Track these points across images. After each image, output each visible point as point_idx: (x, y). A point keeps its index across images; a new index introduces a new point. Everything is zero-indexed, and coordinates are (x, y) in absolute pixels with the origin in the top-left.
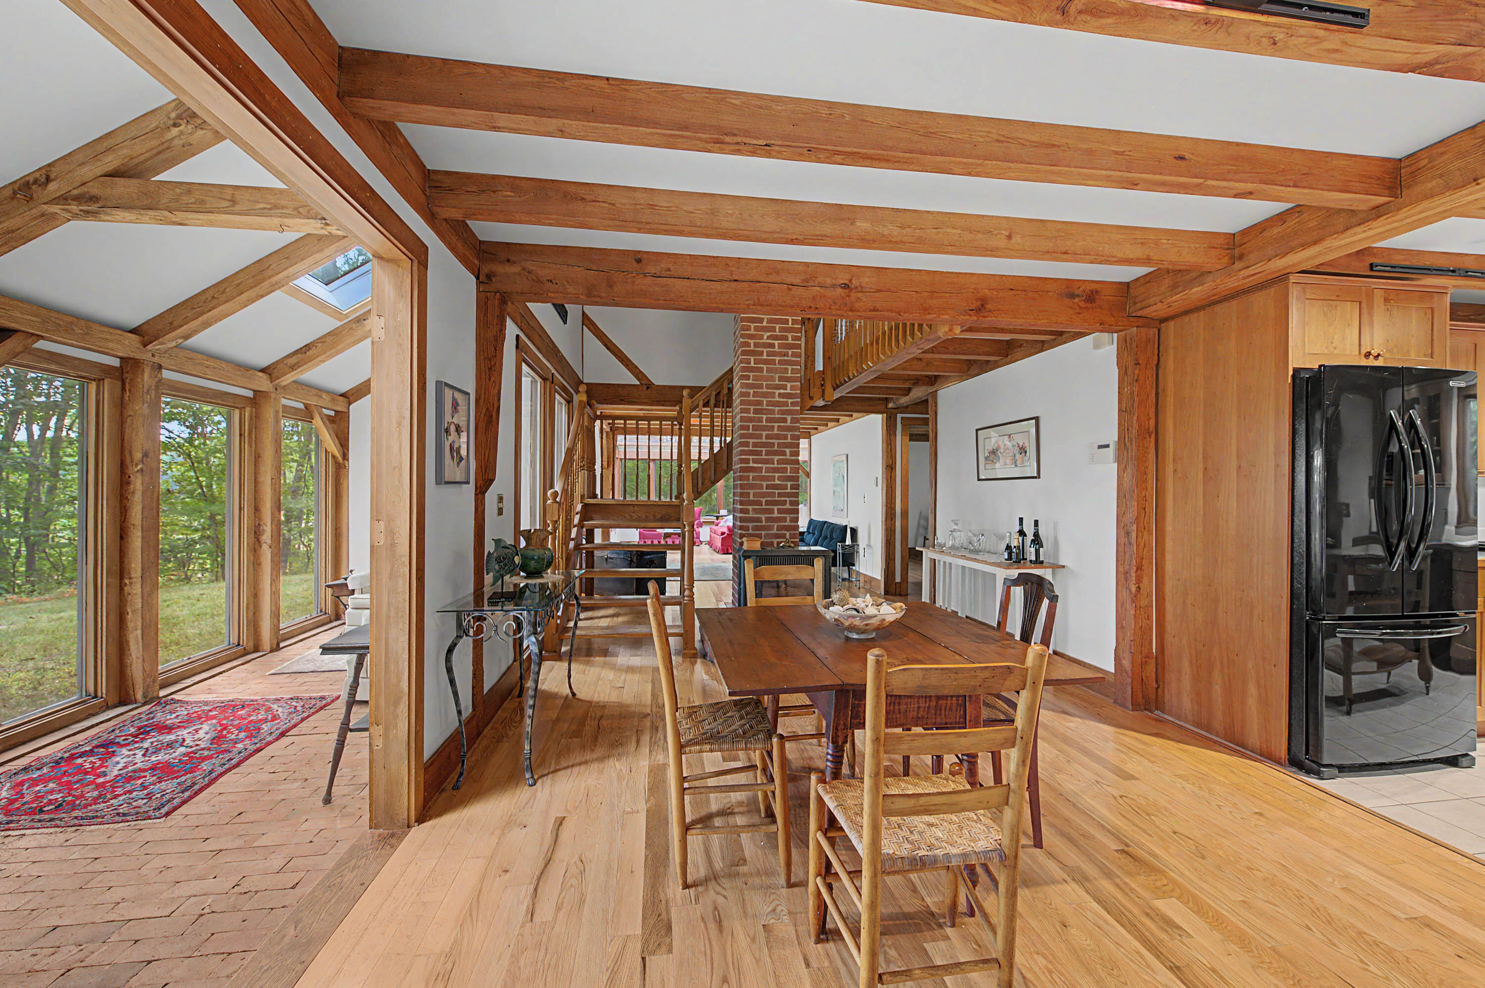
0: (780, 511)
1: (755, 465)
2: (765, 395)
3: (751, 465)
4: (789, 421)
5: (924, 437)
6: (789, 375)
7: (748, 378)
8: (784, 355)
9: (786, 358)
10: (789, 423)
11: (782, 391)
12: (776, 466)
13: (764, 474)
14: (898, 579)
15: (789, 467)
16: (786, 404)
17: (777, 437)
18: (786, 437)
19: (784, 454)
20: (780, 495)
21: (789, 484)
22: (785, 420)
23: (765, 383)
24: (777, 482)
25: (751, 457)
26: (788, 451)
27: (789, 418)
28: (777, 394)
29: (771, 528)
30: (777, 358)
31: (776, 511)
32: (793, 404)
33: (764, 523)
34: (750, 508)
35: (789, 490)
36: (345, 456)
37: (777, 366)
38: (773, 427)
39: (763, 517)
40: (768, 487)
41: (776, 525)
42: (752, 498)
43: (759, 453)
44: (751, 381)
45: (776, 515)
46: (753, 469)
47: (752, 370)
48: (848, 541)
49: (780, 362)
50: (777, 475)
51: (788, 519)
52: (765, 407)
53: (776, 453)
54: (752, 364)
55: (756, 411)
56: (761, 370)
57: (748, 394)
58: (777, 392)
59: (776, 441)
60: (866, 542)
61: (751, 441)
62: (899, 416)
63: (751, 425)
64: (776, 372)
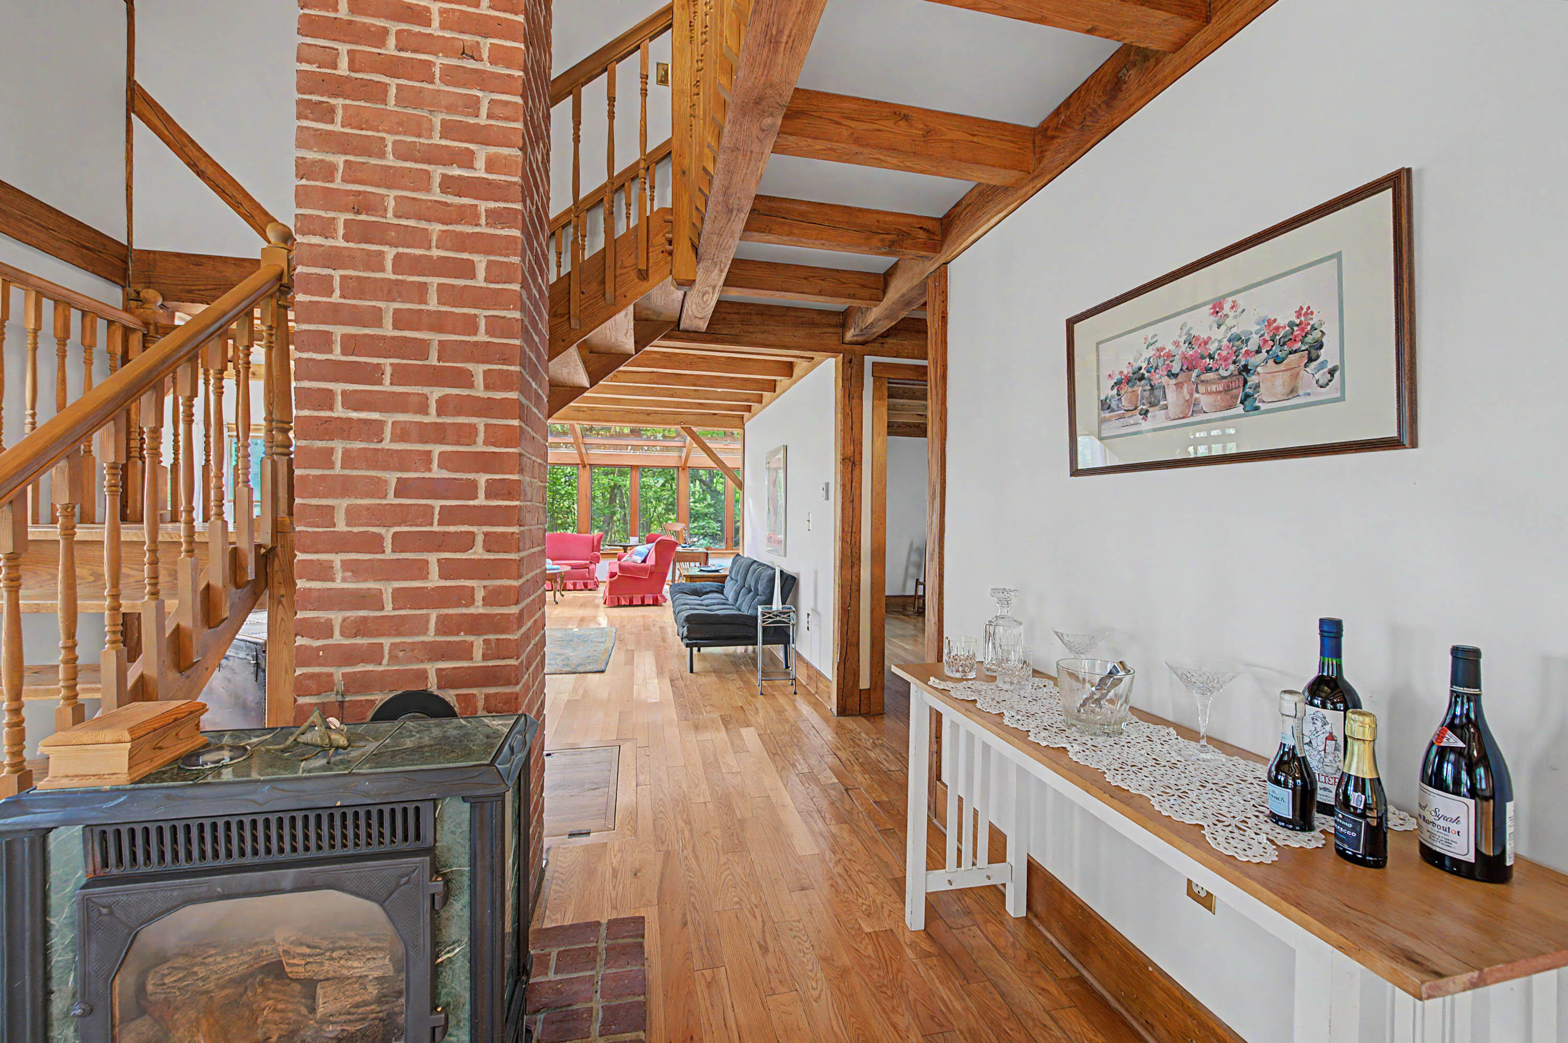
0: (448, 568)
1: (355, 415)
2: (390, 178)
3: (340, 412)
4: (481, 272)
5: (919, 430)
6: (483, 120)
7: (328, 114)
10: (480, 280)
11: (456, 171)
12: (433, 418)
13: (387, 444)
14: (864, 683)
15: (480, 423)
16: (472, 217)
17: (438, 323)
18: (470, 325)
19: (465, 379)
20: (448, 516)
21: (482, 479)
22: (468, 270)
23: (390, 139)
24: (437, 473)
25: (338, 388)
26: (478, 370)
27: (481, 262)
28: (437, 180)
29: (419, 626)
30: (439, 61)
31: (434, 569)
32: (494, 217)
33: (388, 611)
34: (337, 559)
35: (481, 501)
37: (438, 85)
38: (423, 287)
39: (387, 589)
40: (403, 489)
41: (433, 615)
42: (341, 526)
44: (337, 127)
45: (434, 581)
46: (345, 429)
47: (339, 87)
48: (777, 605)
49: (450, 74)
50: (437, 449)
51: (479, 595)
52: (391, 218)
53: (436, 377)
54: (343, 69)
56: (378, 93)
57: (328, 171)
58: (437, 172)
59: (434, 337)
60: (811, 604)
61: (338, 331)
62: (869, 360)
63: (337, 274)
64: (431, 107)
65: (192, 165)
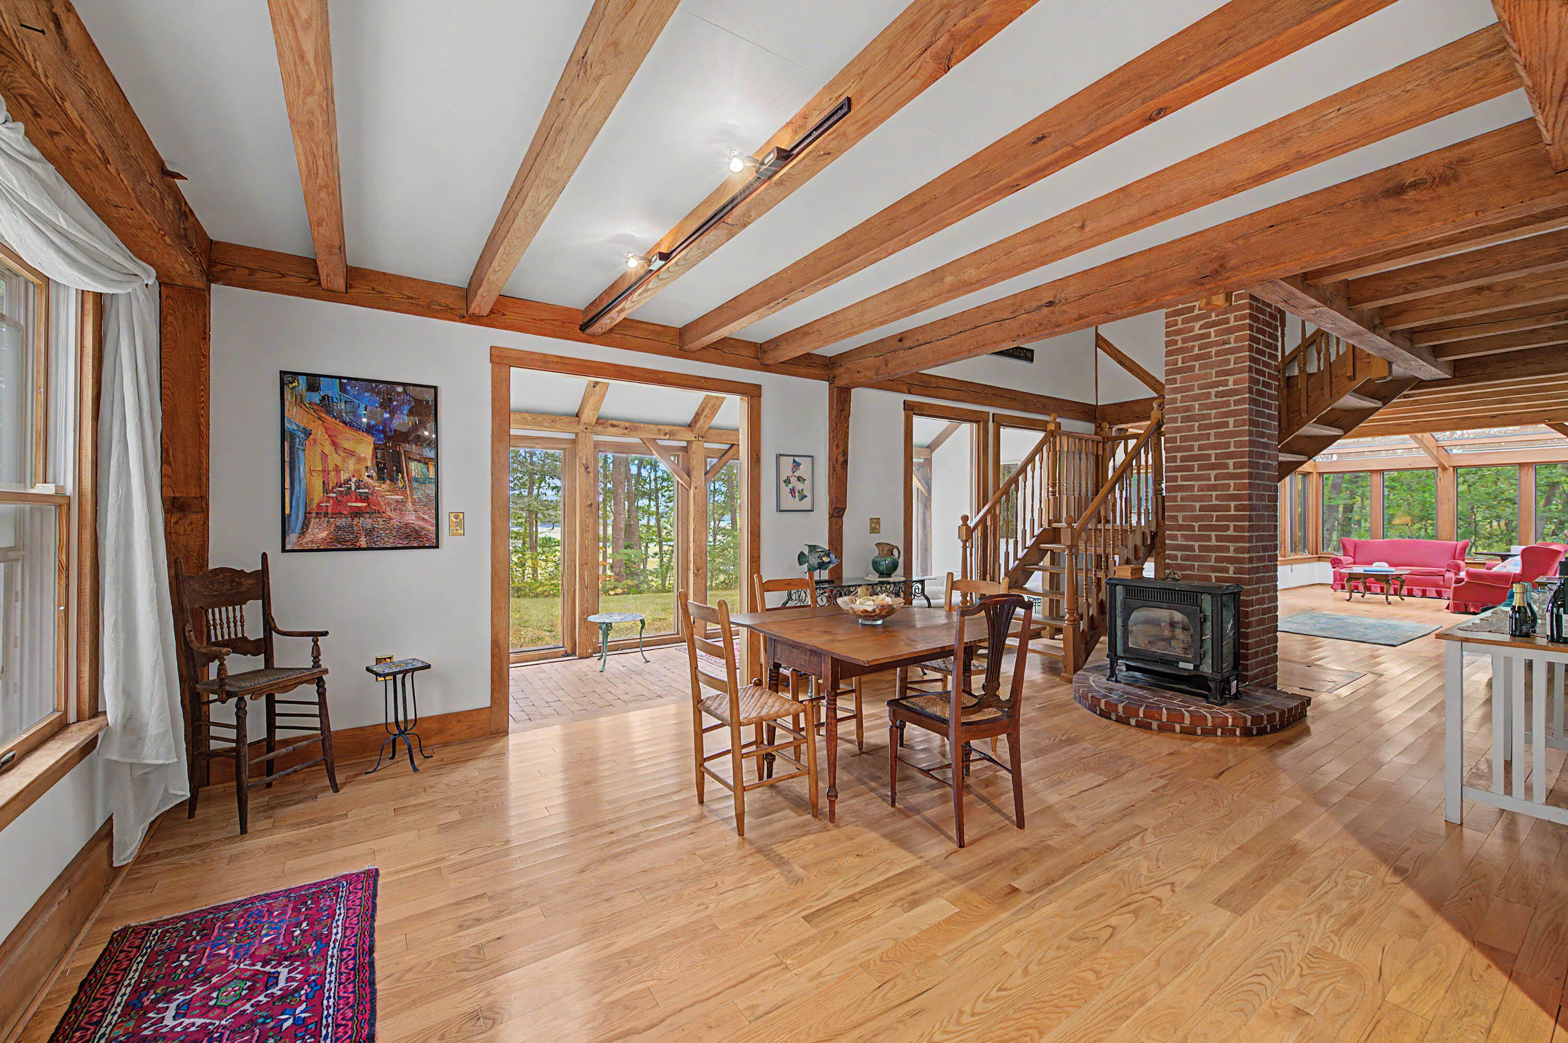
0: (1219, 538)
1: (1185, 483)
2: (1197, 397)
3: (1180, 483)
4: (1231, 425)
6: (1232, 366)
7: (1174, 381)
8: (1225, 343)
9: (1228, 346)
10: (1231, 427)
11: (1221, 389)
12: (1213, 482)
13: (1196, 493)
16: (1227, 404)
17: (1215, 446)
18: (1227, 445)
19: (1226, 466)
20: (1219, 518)
21: (1233, 504)
22: (1226, 425)
23: (1196, 383)
24: (1215, 502)
25: (1179, 474)
26: (1231, 462)
27: (1231, 421)
28: (1214, 394)
29: (1208, 559)
30: (1215, 349)
31: (1214, 538)
32: (1236, 403)
33: (1197, 552)
34: (1179, 533)
35: (1233, 512)
36: (930, 493)
37: (1214, 358)
38: (1209, 434)
39: (1196, 544)
41: (1214, 555)
42: (1181, 522)
43: (1190, 469)
44: (1178, 385)
45: (1214, 542)
46: (1182, 488)
47: (1179, 371)
49: (1218, 354)
50: (1214, 493)
51: (1232, 549)
52: (1197, 412)
53: (1213, 467)
54: (1180, 364)
55: (1185, 420)
56: (1192, 369)
58: (1214, 391)
59: (1214, 452)
61: (1179, 455)
64: (1212, 367)
65: (1120, 362)
